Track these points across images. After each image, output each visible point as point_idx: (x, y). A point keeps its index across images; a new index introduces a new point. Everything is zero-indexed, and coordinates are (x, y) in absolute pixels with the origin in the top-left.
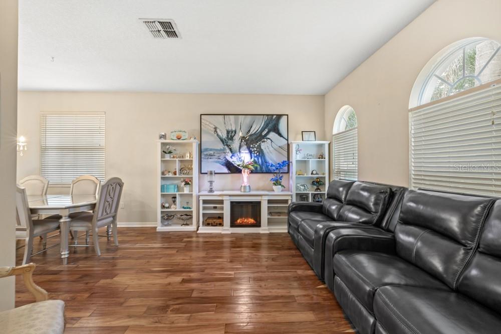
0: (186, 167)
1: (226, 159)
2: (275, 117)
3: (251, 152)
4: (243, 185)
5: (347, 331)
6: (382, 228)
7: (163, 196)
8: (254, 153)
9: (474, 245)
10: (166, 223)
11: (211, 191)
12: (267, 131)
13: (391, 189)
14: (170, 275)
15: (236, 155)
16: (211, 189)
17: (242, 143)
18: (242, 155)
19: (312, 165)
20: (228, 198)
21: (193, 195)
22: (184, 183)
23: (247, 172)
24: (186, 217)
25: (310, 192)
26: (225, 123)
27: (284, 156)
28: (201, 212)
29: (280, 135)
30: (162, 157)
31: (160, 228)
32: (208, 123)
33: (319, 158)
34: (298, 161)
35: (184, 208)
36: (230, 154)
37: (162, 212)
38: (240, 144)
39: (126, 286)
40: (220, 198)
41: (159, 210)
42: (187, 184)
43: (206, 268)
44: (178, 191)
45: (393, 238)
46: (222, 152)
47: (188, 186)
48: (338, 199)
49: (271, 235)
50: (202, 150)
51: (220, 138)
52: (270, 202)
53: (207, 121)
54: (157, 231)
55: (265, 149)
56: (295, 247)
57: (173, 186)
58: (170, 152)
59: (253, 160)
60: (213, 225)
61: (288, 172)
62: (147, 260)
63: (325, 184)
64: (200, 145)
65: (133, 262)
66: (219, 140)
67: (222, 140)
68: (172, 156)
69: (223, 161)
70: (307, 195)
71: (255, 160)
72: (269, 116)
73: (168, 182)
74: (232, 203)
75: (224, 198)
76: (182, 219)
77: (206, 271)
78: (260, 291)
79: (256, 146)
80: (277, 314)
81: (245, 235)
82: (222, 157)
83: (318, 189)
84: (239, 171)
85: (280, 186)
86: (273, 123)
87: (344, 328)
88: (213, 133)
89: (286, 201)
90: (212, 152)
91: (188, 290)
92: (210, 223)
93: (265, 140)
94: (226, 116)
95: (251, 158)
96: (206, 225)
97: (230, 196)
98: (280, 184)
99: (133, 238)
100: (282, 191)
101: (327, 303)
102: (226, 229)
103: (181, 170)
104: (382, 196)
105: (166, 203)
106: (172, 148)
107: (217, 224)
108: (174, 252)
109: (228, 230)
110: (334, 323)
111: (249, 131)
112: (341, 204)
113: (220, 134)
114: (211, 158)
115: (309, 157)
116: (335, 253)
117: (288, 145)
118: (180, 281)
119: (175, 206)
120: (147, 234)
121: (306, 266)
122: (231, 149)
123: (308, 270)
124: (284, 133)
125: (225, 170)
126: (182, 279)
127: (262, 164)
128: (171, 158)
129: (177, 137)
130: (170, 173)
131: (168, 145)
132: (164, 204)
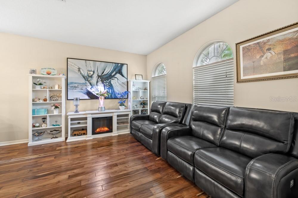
0: (54, 95)
1: (87, 90)
2: (120, 64)
3: (104, 86)
4: (100, 107)
5: (177, 178)
6: (183, 124)
7: (33, 118)
8: (107, 86)
9: (224, 127)
10: (37, 138)
11: (77, 111)
12: (115, 73)
13: (186, 105)
14: (56, 175)
15: (94, 87)
16: (77, 110)
17: (99, 80)
18: (98, 87)
19: (141, 94)
20: (90, 116)
21: (62, 115)
22: (54, 107)
23: (103, 98)
24: (55, 132)
25: (140, 109)
26: (86, 66)
27: (125, 88)
28: (70, 127)
29: (123, 76)
30: (33, 87)
31: (31, 143)
32: (73, 65)
33: (144, 90)
34: (134, 92)
35: (53, 125)
36: (90, 87)
37: (33, 131)
38: (97, 80)
39: (17, 194)
40: (85, 116)
41: (31, 129)
42: (56, 107)
43: (84, 164)
44: (48, 113)
45: (190, 128)
46: (84, 85)
47: (57, 109)
48: (158, 112)
49: (119, 136)
50: (68, 83)
51: (83, 76)
52: (118, 116)
53: (73, 63)
54: (28, 146)
55: (114, 84)
56: (136, 141)
57: (44, 110)
58: (40, 84)
59: (106, 90)
60: (78, 135)
61: (127, 98)
62: (29, 170)
63: (148, 104)
64: (67, 80)
65: (14, 174)
66: (82, 77)
67: (84, 77)
68: (42, 87)
69: (85, 91)
70: (138, 111)
71: (107, 91)
72: (116, 64)
73: (38, 107)
74: (93, 119)
75: (88, 116)
76: (52, 134)
77: (86, 166)
78: (127, 169)
79: (108, 82)
80: (141, 179)
81: (103, 138)
82: (84, 88)
83: (144, 107)
84: (97, 98)
85: (124, 106)
86: (119, 69)
87: (176, 176)
88: (77, 71)
89: (127, 115)
90: (76, 85)
91: (77, 182)
92: (76, 134)
93: (114, 78)
94: (87, 61)
95: (105, 89)
96: (73, 136)
97: (92, 114)
98: (124, 105)
99: (6, 155)
100: (125, 109)
101: (164, 166)
102: (89, 136)
103: (51, 97)
104: (182, 109)
105: (36, 123)
106: (42, 81)
107: (82, 134)
108: (52, 158)
109: (91, 137)
110: (171, 175)
111: (103, 72)
112: (160, 114)
113: (82, 72)
114: (75, 89)
115: (139, 89)
116: (168, 139)
117: (127, 82)
118: (68, 178)
119: (46, 125)
120: (19, 149)
121: (146, 150)
122: (90, 84)
123: (148, 152)
124: (125, 75)
125: (86, 97)
126: (68, 176)
127: (112, 93)
128: (42, 88)
129: (47, 72)
130: (40, 100)
131: (38, 79)
132: (34, 124)
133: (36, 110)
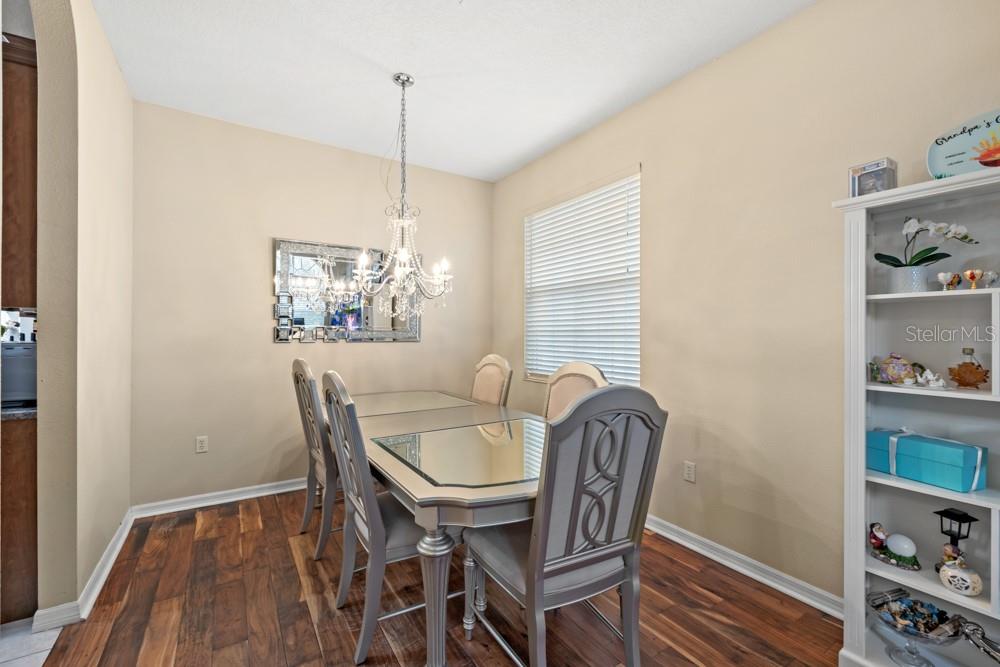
30: (874, 283)
37: (871, 579)
57: (955, 455)
58: (928, 257)
68: (943, 277)
73: (912, 423)
105: (898, 532)
106: (934, 233)
128: (940, 287)
129: (984, 156)
130: (928, 374)
131: (908, 219)
132: (881, 535)
133: (894, 439)
